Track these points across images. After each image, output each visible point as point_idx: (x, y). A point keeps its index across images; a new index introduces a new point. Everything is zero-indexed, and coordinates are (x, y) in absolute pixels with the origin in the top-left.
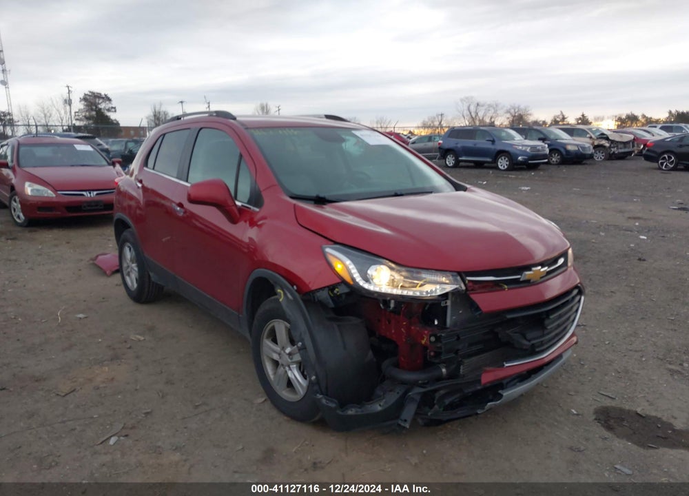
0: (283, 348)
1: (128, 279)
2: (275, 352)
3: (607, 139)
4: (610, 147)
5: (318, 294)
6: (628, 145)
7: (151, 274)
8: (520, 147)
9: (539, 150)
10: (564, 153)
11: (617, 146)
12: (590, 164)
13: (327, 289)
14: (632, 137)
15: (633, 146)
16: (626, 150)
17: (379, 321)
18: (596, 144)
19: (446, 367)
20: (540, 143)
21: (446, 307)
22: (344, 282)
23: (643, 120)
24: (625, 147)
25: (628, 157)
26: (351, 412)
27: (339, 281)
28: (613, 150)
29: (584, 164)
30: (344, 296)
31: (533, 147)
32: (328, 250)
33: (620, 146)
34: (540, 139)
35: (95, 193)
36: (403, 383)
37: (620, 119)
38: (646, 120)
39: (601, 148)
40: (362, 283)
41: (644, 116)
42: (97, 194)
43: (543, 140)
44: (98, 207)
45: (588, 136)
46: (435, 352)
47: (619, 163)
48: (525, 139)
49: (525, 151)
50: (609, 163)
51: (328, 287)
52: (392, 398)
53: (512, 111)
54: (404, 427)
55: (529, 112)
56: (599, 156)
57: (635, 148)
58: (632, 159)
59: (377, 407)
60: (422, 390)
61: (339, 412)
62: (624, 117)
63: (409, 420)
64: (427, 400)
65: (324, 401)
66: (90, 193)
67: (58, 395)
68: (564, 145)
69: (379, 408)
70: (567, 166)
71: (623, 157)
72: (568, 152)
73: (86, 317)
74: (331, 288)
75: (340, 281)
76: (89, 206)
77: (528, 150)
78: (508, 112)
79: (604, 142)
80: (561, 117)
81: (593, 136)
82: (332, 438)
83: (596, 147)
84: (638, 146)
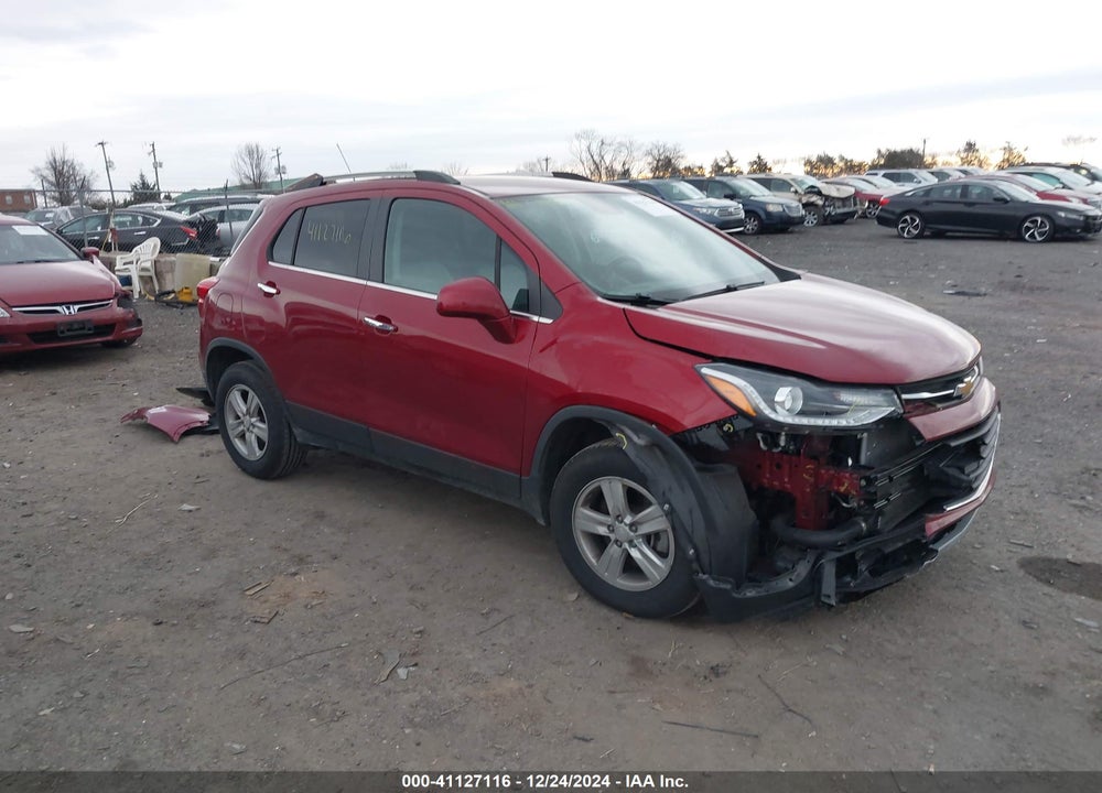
0: (620, 518)
1: (238, 443)
2: (601, 524)
3: (819, 193)
4: (824, 206)
5: (700, 434)
6: (847, 203)
7: (296, 431)
8: (705, 210)
9: (731, 214)
10: (763, 216)
11: (834, 204)
12: (800, 232)
13: (715, 426)
14: (852, 191)
15: (855, 205)
16: (846, 210)
17: (759, 466)
18: (804, 201)
19: (865, 521)
20: (727, 202)
21: (861, 439)
22: (741, 413)
23: (842, 164)
24: (844, 206)
25: (848, 221)
26: (750, 593)
27: (732, 412)
28: (828, 209)
29: (791, 232)
30: (742, 434)
31: (723, 210)
32: (705, 371)
33: (838, 204)
34: (726, 197)
35: (77, 307)
36: (814, 547)
37: (808, 162)
38: (846, 164)
39: (812, 208)
40: (767, 412)
41: (842, 158)
42: (79, 310)
43: (732, 197)
44: (86, 332)
45: (792, 189)
46: (865, 500)
47: (839, 230)
48: (708, 197)
49: (712, 215)
50: (825, 230)
51: (715, 422)
52: (803, 569)
53: (655, 152)
54: (829, 605)
55: (681, 154)
56: (811, 220)
57: (858, 207)
58: (856, 223)
59: (786, 583)
60: (838, 555)
61: (735, 595)
62: (814, 159)
63: (832, 593)
64: (846, 566)
65: (711, 582)
66: (69, 308)
67: (256, 622)
68: (763, 205)
69: (791, 584)
70: (771, 236)
71: (840, 220)
72: (769, 214)
73: (198, 509)
74: (720, 424)
75: (735, 412)
76: (68, 330)
77: (716, 214)
78: (649, 153)
79: (814, 199)
80: (728, 160)
81: (800, 191)
82: (711, 635)
83: (805, 206)
84: (862, 204)
